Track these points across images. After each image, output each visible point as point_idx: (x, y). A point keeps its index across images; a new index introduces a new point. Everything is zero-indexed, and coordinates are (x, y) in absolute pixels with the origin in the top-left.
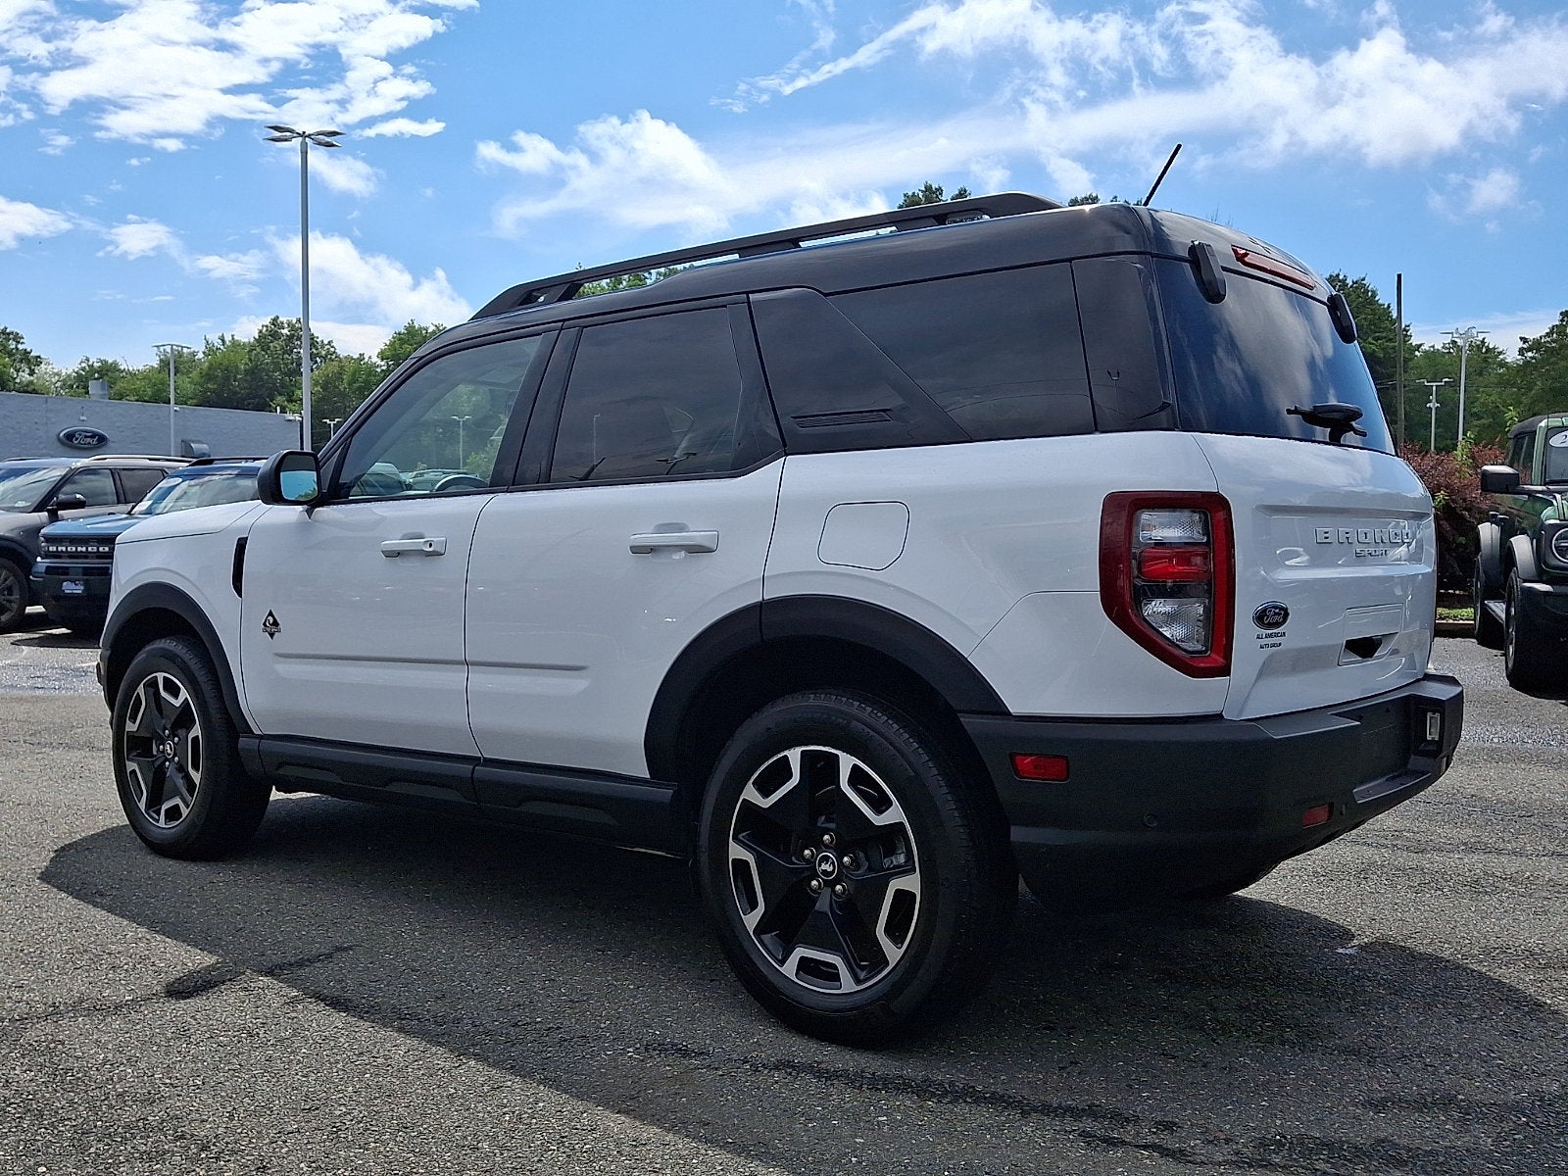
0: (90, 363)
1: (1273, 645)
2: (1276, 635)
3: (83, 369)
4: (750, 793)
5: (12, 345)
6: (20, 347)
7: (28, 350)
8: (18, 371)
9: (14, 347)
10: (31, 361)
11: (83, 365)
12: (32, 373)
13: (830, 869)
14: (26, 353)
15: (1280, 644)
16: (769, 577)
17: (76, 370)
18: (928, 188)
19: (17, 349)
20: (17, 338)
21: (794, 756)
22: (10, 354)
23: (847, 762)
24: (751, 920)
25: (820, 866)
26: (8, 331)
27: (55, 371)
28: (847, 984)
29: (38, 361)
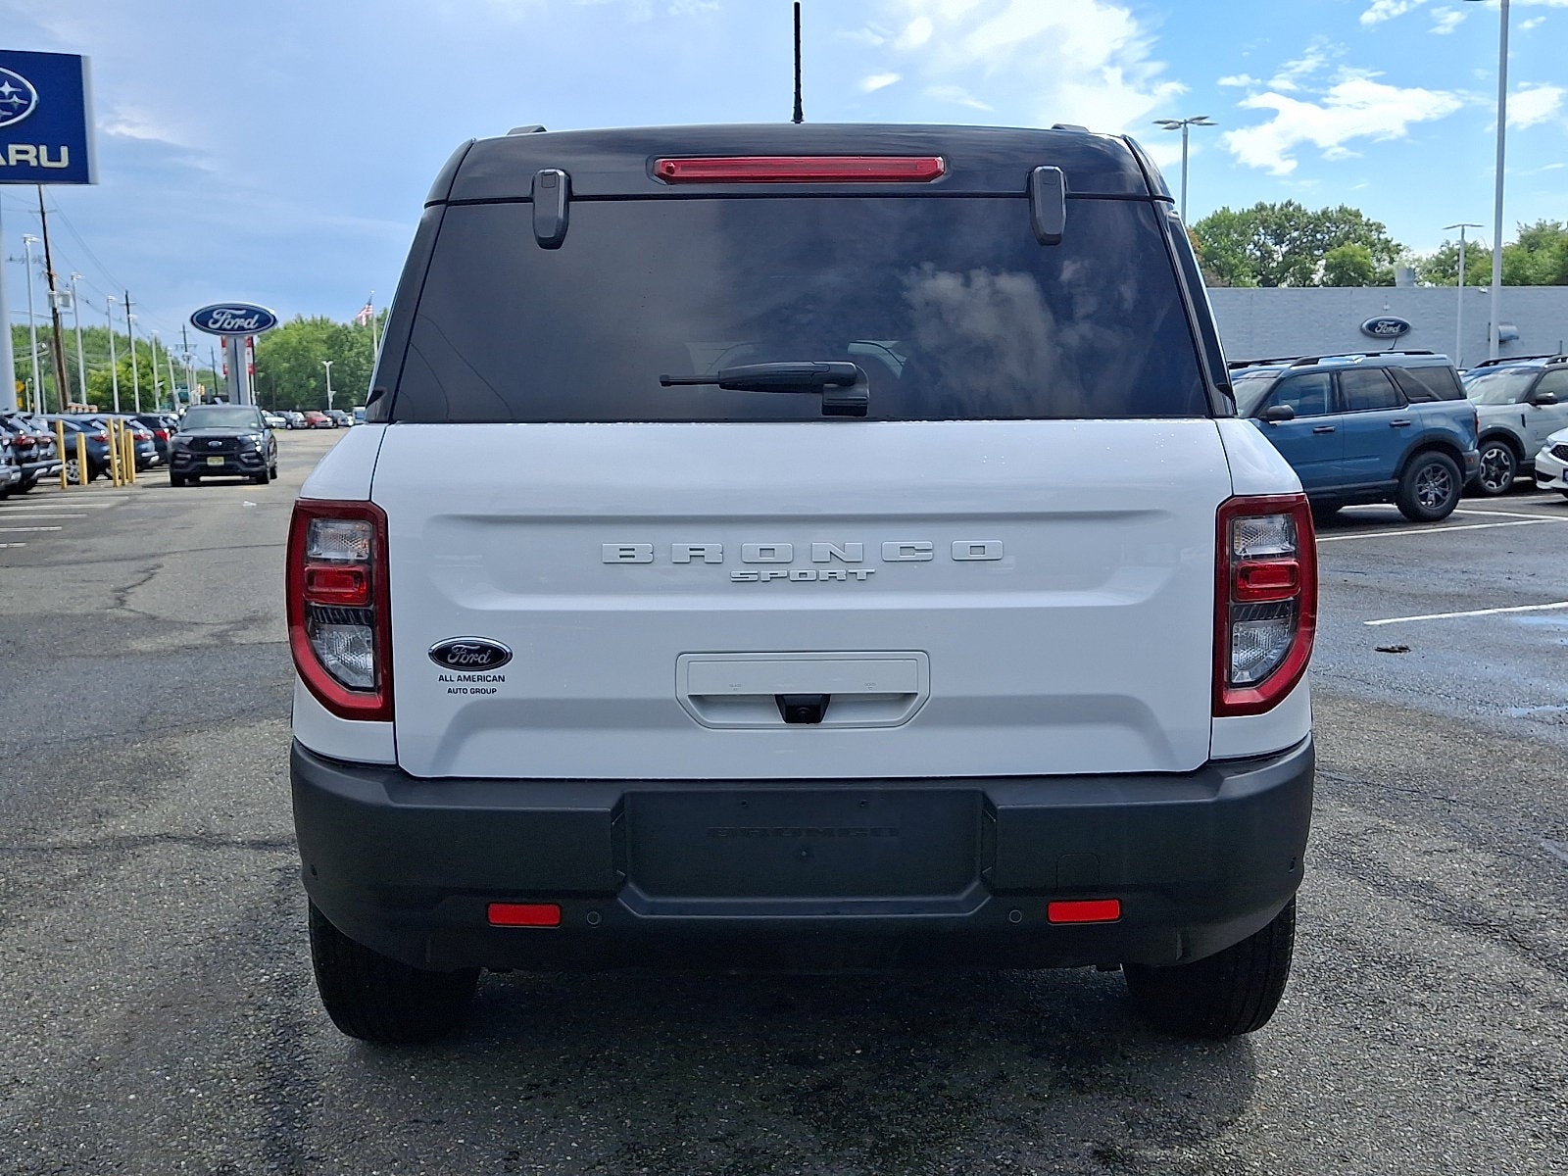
0: (1451, 246)
3: (1442, 253)
5: (1374, 235)
6: (1382, 236)
7: (1389, 239)
8: (1378, 260)
9: (1375, 237)
10: (1391, 250)
11: (1444, 249)
12: (1392, 261)
14: (1388, 241)
17: (1436, 254)
19: (1379, 239)
20: (1379, 228)
22: (1372, 245)
26: (1371, 222)
27: (1416, 257)
29: (1398, 249)
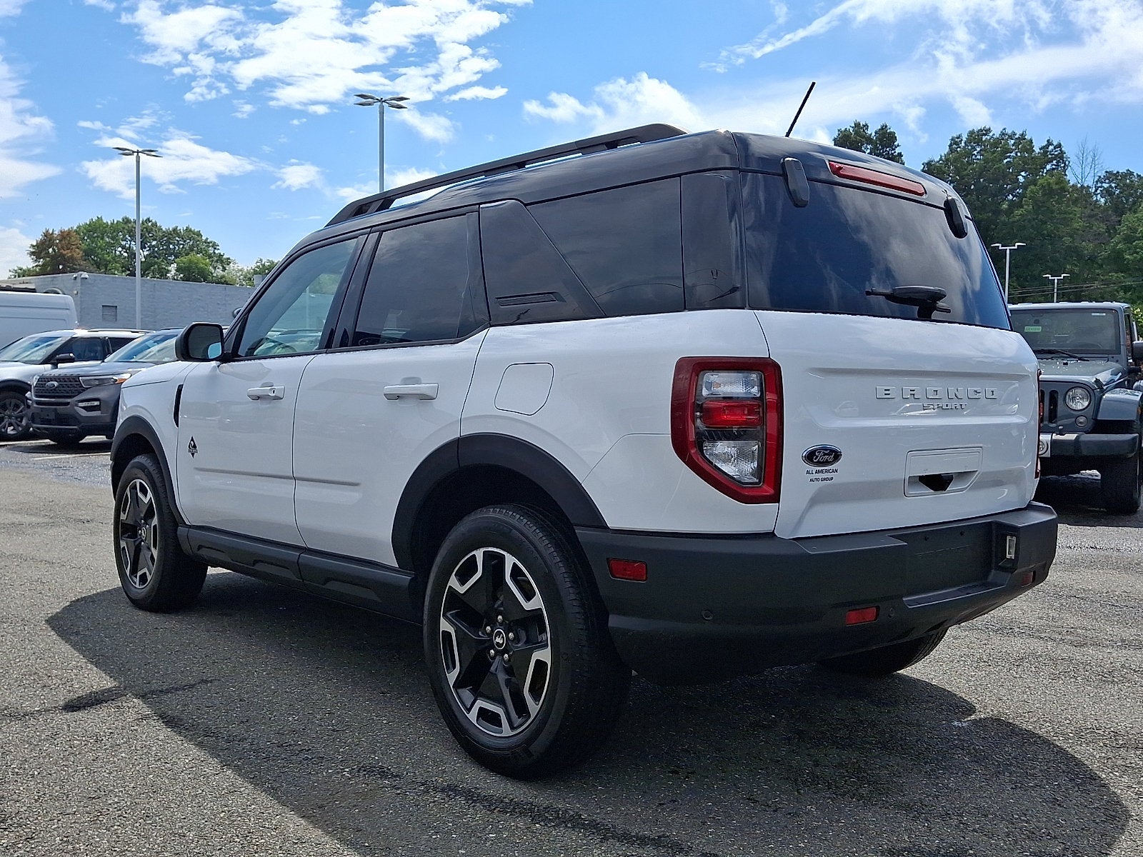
0: (263, 263)
1: (825, 479)
2: (827, 471)
3: (258, 267)
4: (453, 582)
5: (211, 250)
6: (217, 252)
7: (222, 254)
8: (215, 268)
9: (212, 252)
10: (223, 261)
11: (258, 264)
12: (224, 269)
13: (501, 642)
14: (221, 256)
15: (832, 479)
16: (464, 419)
17: (253, 267)
18: (857, 125)
19: (214, 253)
20: (215, 246)
21: (479, 554)
22: (210, 256)
23: (510, 561)
24: (452, 677)
25: (495, 638)
26: (209, 241)
27: (240, 268)
28: (506, 730)
29: (228, 261)
